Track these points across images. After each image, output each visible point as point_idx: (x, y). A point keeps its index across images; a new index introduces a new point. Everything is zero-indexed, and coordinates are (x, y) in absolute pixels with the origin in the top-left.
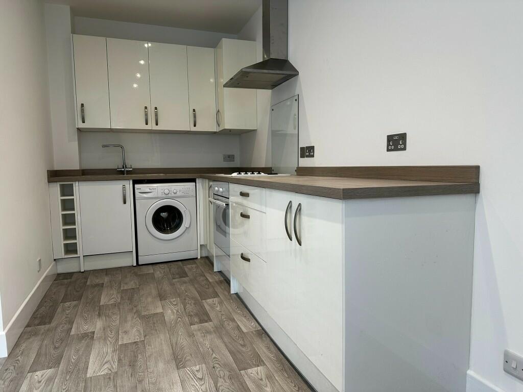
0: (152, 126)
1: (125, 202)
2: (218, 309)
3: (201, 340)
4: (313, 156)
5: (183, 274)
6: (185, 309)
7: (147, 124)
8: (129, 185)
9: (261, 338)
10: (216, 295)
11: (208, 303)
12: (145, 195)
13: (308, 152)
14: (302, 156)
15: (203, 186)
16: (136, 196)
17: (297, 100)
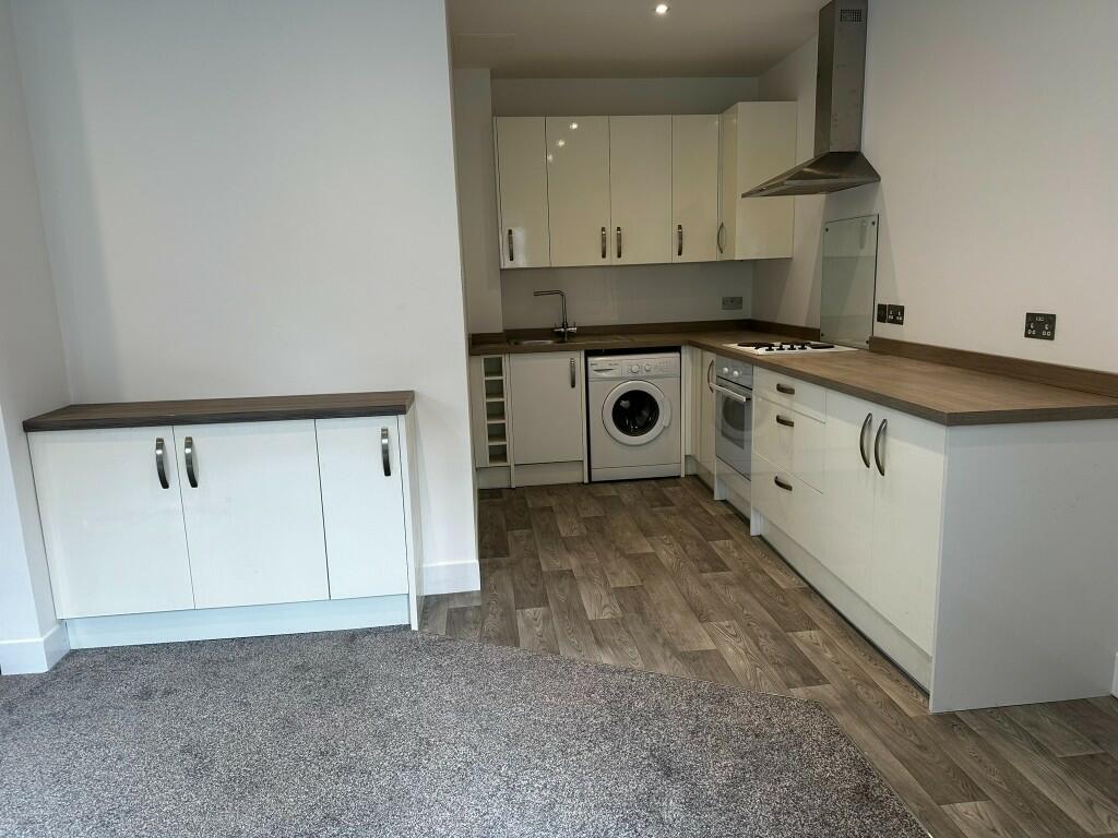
0: (612, 259)
1: (573, 386)
2: (736, 554)
3: (723, 592)
4: (901, 323)
5: (665, 502)
6: (686, 552)
7: (604, 256)
8: (579, 358)
9: (810, 597)
10: (728, 536)
11: (718, 546)
12: (604, 374)
13: (892, 314)
14: (882, 319)
15: (692, 359)
16: (590, 376)
17: (876, 223)
